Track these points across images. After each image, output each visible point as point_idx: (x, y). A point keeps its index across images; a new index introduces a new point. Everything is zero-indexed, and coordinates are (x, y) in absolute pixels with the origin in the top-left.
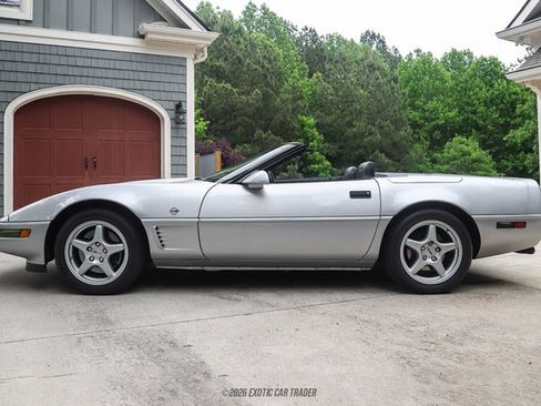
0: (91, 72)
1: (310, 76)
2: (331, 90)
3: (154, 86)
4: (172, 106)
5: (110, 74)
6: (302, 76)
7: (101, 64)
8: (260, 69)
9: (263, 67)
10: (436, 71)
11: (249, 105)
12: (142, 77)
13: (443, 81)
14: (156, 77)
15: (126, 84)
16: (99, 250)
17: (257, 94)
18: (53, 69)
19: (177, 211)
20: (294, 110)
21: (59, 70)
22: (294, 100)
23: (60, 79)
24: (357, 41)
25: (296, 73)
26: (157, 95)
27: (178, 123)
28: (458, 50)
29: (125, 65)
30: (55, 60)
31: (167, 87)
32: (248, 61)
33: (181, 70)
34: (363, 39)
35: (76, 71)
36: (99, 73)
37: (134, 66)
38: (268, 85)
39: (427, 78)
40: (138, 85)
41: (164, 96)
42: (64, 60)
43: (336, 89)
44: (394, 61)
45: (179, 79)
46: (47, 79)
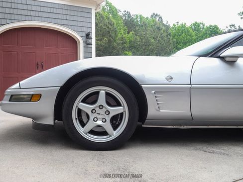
0: (40, 14)
1: (128, 33)
2: (139, 39)
3: (74, 23)
4: (84, 35)
5: (51, 15)
6: (125, 33)
7: (46, 10)
8: (107, 29)
9: (108, 27)
10: (188, 31)
11: (101, 46)
12: (68, 17)
14: (75, 18)
15: (59, 21)
17: (106, 40)
18: (19, 12)
19: (171, 78)
20: (122, 48)
21: (23, 12)
22: (123, 44)
23: (23, 18)
24: (149, 18)
25: (122, 31)
26: (76, 28)
27: (87, 44)
28: (198, 22)
29: (59, 11)
30: (20, 6)
31: (81, 24)
32: (101, 25)
33: (88, 15)
34: (152, 16)
35: (32, 13)
36: (44, 15)
37: (63, 12)
38: (110, 36)
39: (184, 35)
40: (66, 22)
41: (79, 29)
42: (25, 7)
43: (142, 39)
44: (168, 27)
45: (88, 20)
46: (16, 17)
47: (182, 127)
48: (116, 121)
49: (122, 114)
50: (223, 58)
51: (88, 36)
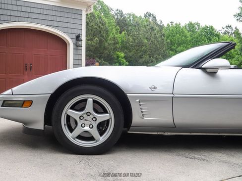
0: (30, 15)
1: (121, 33)
2: (131, 39)
3: (64, 25)
4: (74, 37)
5: (41, 17)
6: (117, 33)
7: (36, 11)
8: (98, 28)
9: (99, 27)
11: (92, 46)
12: (58, 19)
13: (186, 37)
14: (66, 20)
15: (49, 23)
16: (90, 118)
17: (96, 40)
18: (9, 13)
19: (155, 88)
20: (114, 49)
21: (13, 13)
22: (114, 44)
23: (13, 18)
24: (143, 17)
25: (114, 31)
26: (66, 30)
27: (77, 46)
28: (193, 22)
29: (49, 12)
30: (10, 7)
31: (72, 26)
32: (92, 24)
33: (79, 17)
34: (145, 16)
35: (22, 14)
36: (34, 16)
37: (54, 13)
38: (102, 36)
39: (178, 35)
40: (56, 24)
41: (70, 31)
42: (15, 8)
43: (134, 40)
44: (161, 27)
45: (78, 22)
46: (6, 18)
47: (166, 134)
48: (102, 127)
49: (108, 121)
50: (204, 70)
51: (78, 38)
